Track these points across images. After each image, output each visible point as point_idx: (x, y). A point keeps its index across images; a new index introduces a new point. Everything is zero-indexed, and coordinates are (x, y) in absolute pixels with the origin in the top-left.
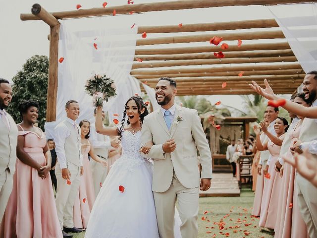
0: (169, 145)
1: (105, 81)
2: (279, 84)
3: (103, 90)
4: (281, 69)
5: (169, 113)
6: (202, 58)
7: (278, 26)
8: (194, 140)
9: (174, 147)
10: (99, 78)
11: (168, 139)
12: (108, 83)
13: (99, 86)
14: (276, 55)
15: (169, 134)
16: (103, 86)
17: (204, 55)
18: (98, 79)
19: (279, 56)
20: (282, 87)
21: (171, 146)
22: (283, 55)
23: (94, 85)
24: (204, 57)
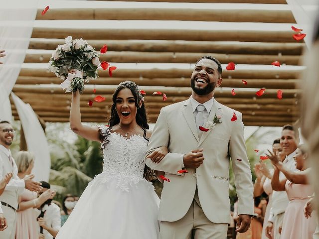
0: (194, 157)
1: (86, 54)
2: (270, 106)
3: (82, 67)
4: (279, 78)
5: (203, 108)
6: (139, 49)
7: (286, 3)
8: (229, 156)
9: (201, 162)
10: (77, 48)
11: (196, 148)
12: (90, 57)
13: (77, 61)
14: (274, 52)
15: (198, 139)
16: (82, 61)
17: (142, 45)
18: (75, 50)
19: (280, 55)
20: (275, 113)
21: (196, 159)
22: (285, 52)
23: (69, 59)
24: (142, 48)
